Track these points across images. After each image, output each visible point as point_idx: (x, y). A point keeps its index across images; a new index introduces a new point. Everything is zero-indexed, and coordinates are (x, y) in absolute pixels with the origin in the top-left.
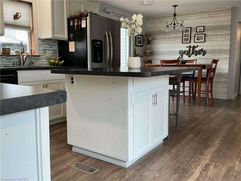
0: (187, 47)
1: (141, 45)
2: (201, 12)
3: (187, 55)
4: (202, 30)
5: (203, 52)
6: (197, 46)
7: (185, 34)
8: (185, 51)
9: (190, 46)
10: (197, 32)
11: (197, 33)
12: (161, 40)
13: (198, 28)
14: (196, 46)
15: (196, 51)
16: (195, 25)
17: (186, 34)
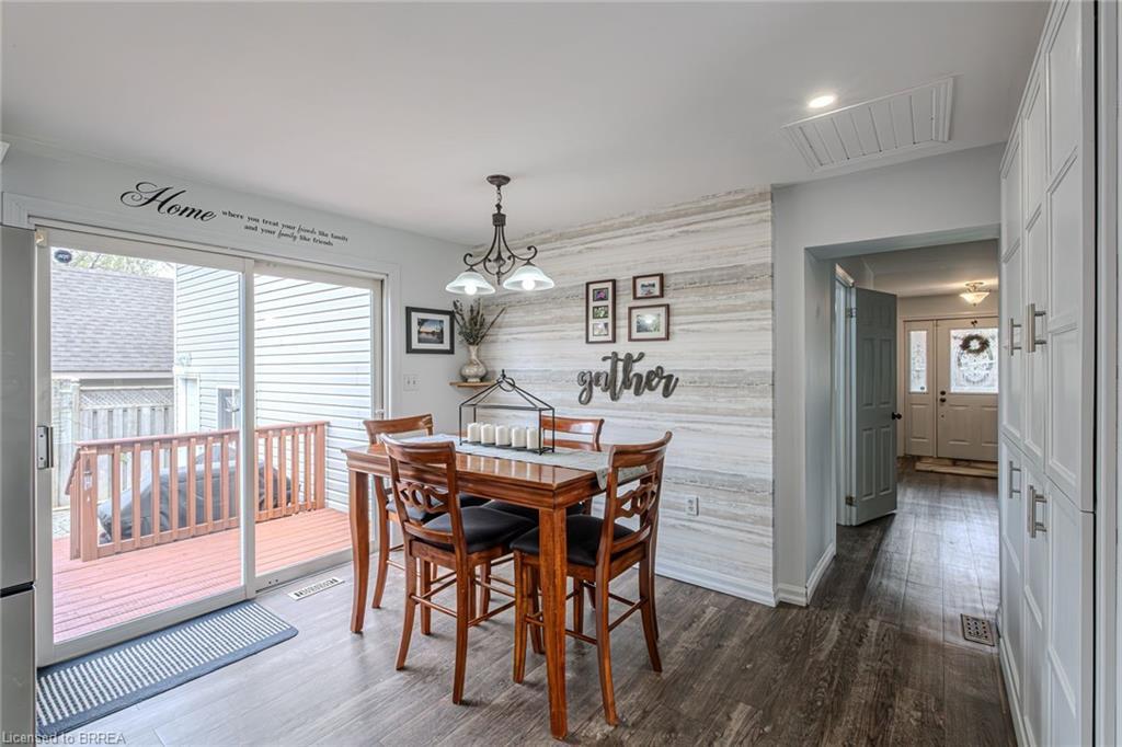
0: (605, 359)
1: (446, 346)
2: (649, 219)
3: (605, 390)
4: (656, 291)
5: (664, 381)
6: (642, 356)
7: (594, 308)
8: (598, 375)
9: (615, 354)
10: (635, 298)
11: (639, 303)
12: (514, 330)
13: (640, 282)
14: (635, 357)
15: (639, 376)
16: (628, 269)
17: (598, 308)
